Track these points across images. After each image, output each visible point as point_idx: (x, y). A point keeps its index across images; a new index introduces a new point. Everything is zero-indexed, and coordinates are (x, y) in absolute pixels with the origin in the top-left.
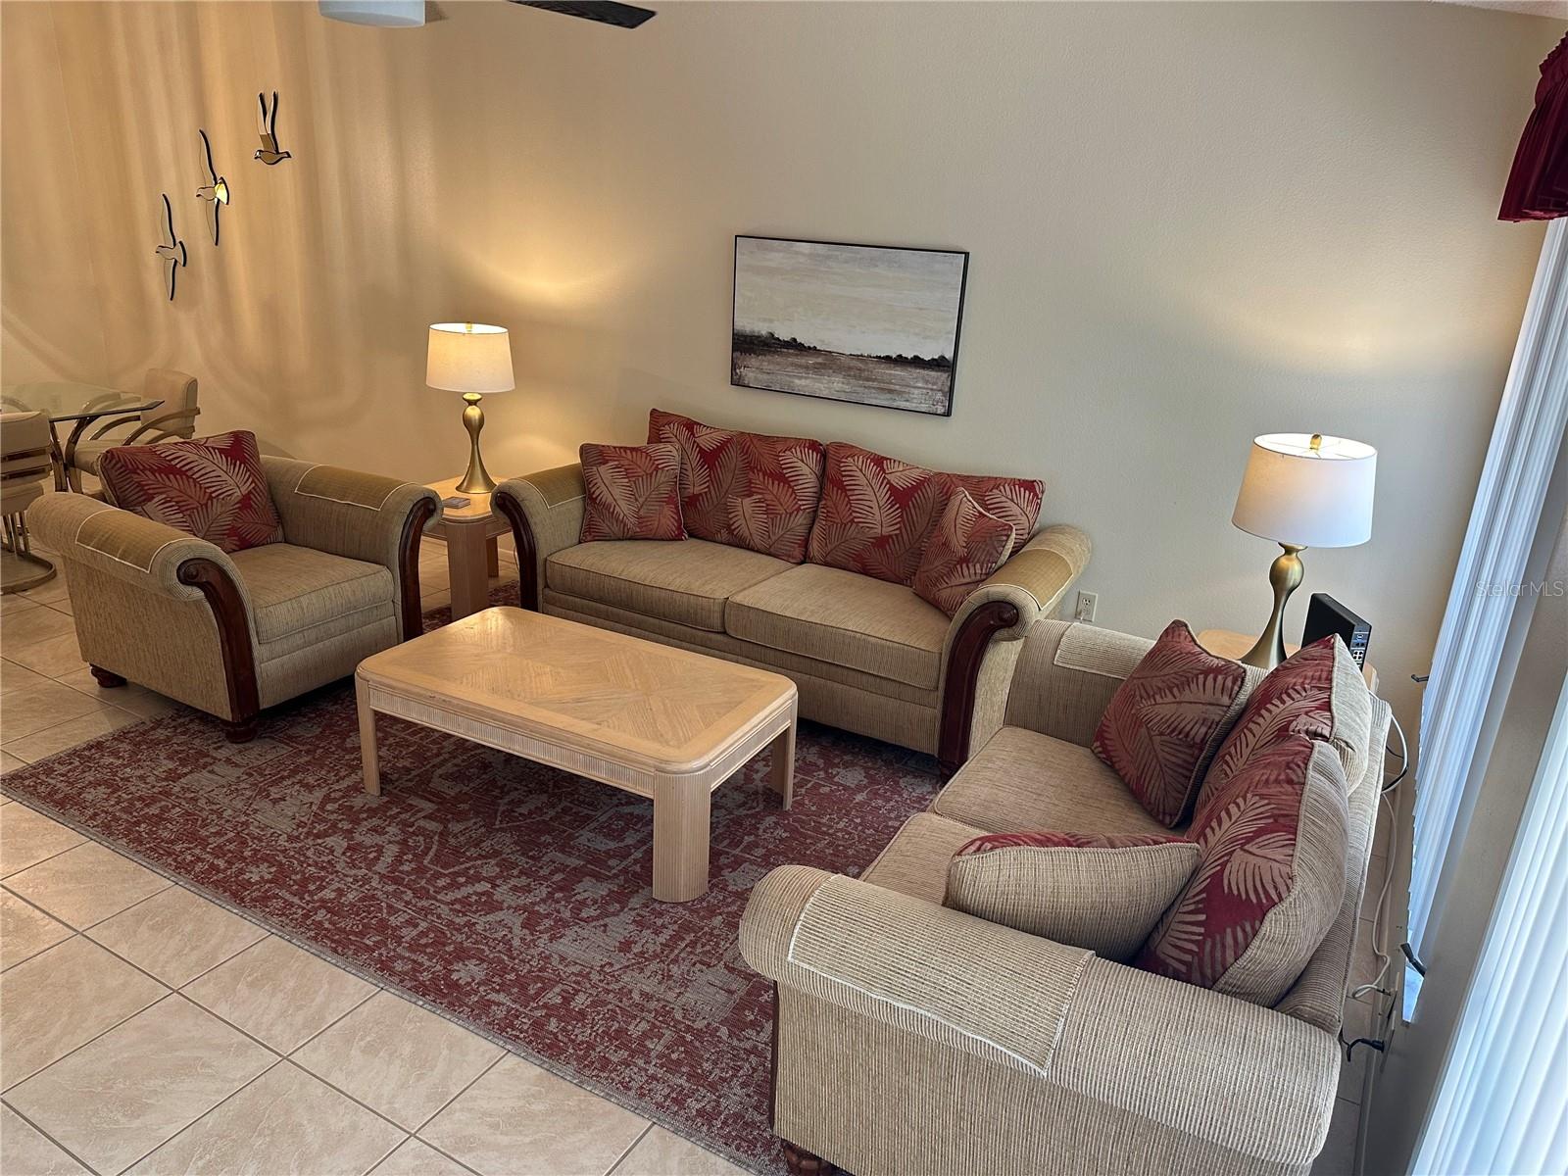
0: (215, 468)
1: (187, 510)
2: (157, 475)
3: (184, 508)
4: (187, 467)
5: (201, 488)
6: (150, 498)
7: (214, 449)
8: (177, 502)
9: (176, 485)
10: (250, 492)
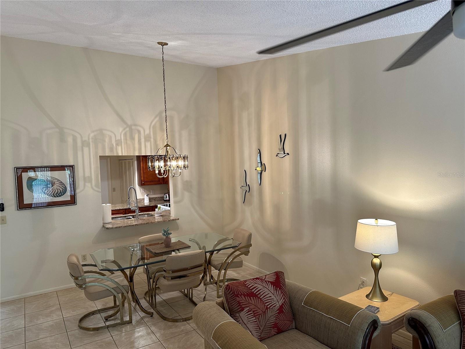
0: (269, 292)
1: (257, 315)
2: (246, 297)
3: (255, 315)
4: (258, 293)
5: (263, 303)
6: (243, 310)
7: (269, 282)
8: (253, 311)
9: (253, 303)
10: (283, 304)
